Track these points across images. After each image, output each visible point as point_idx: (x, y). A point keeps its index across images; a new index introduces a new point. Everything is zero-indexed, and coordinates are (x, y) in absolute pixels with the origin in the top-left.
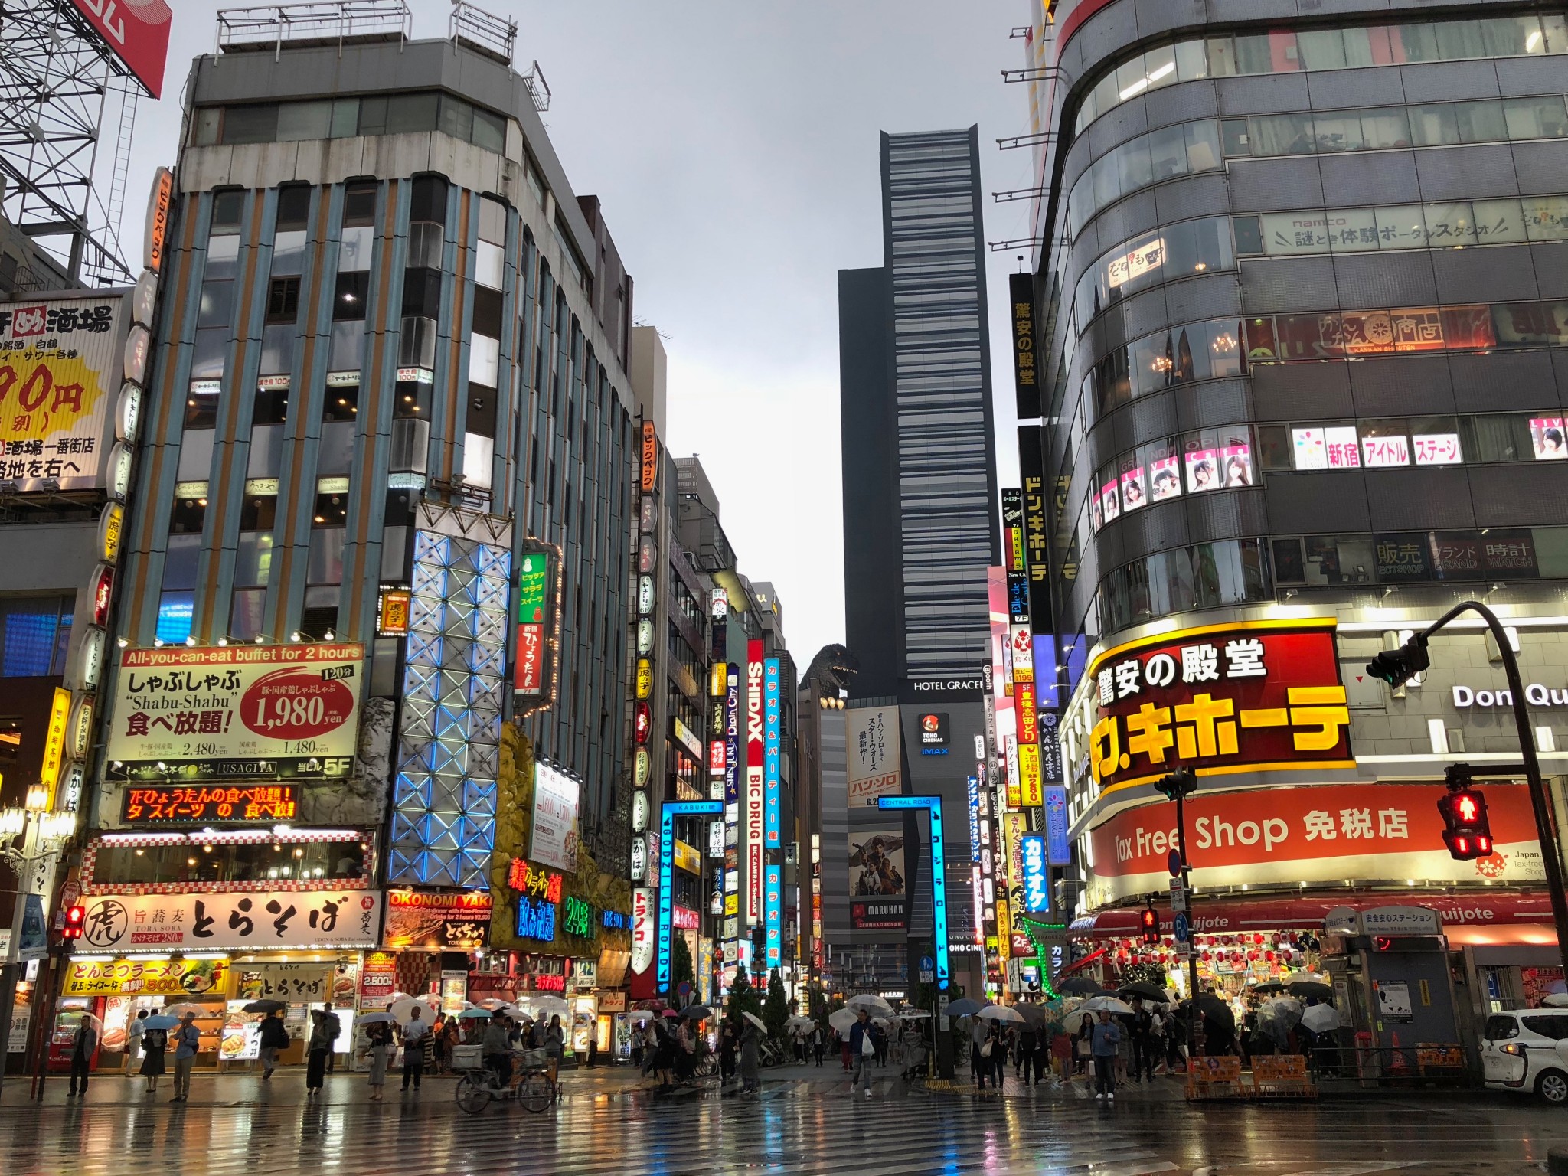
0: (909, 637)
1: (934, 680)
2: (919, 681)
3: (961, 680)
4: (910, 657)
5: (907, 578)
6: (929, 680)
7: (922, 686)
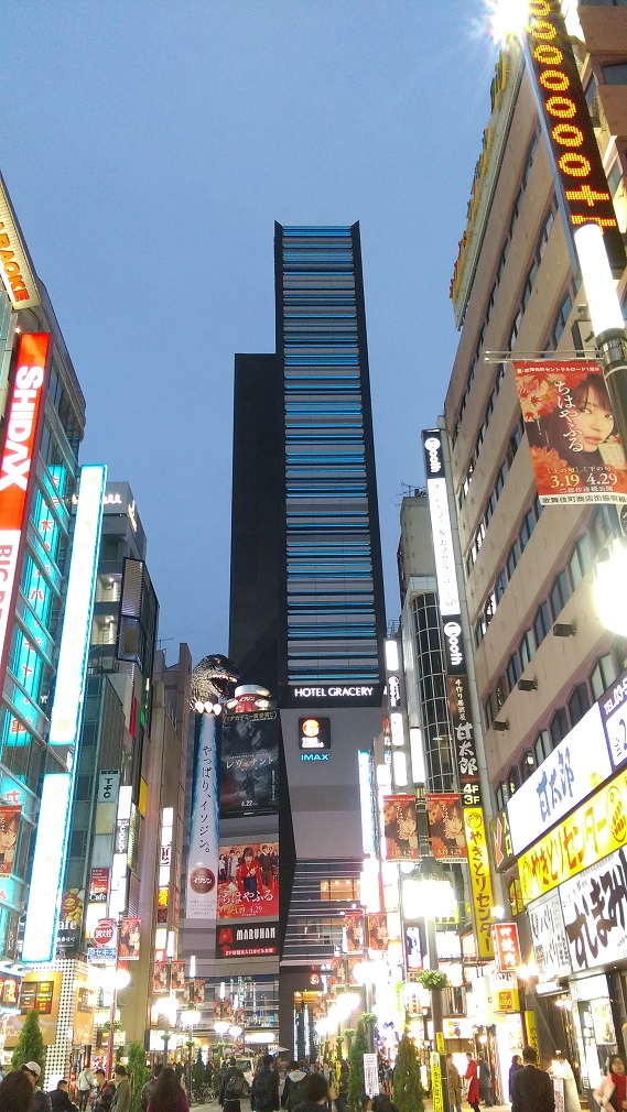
0: (291, 644)
1: (316, 686)
2: (299, 688)
3: (342, 687)
4: (291, 664)
5: (291, 588)
6: (310, 687)
7: (302, 693)
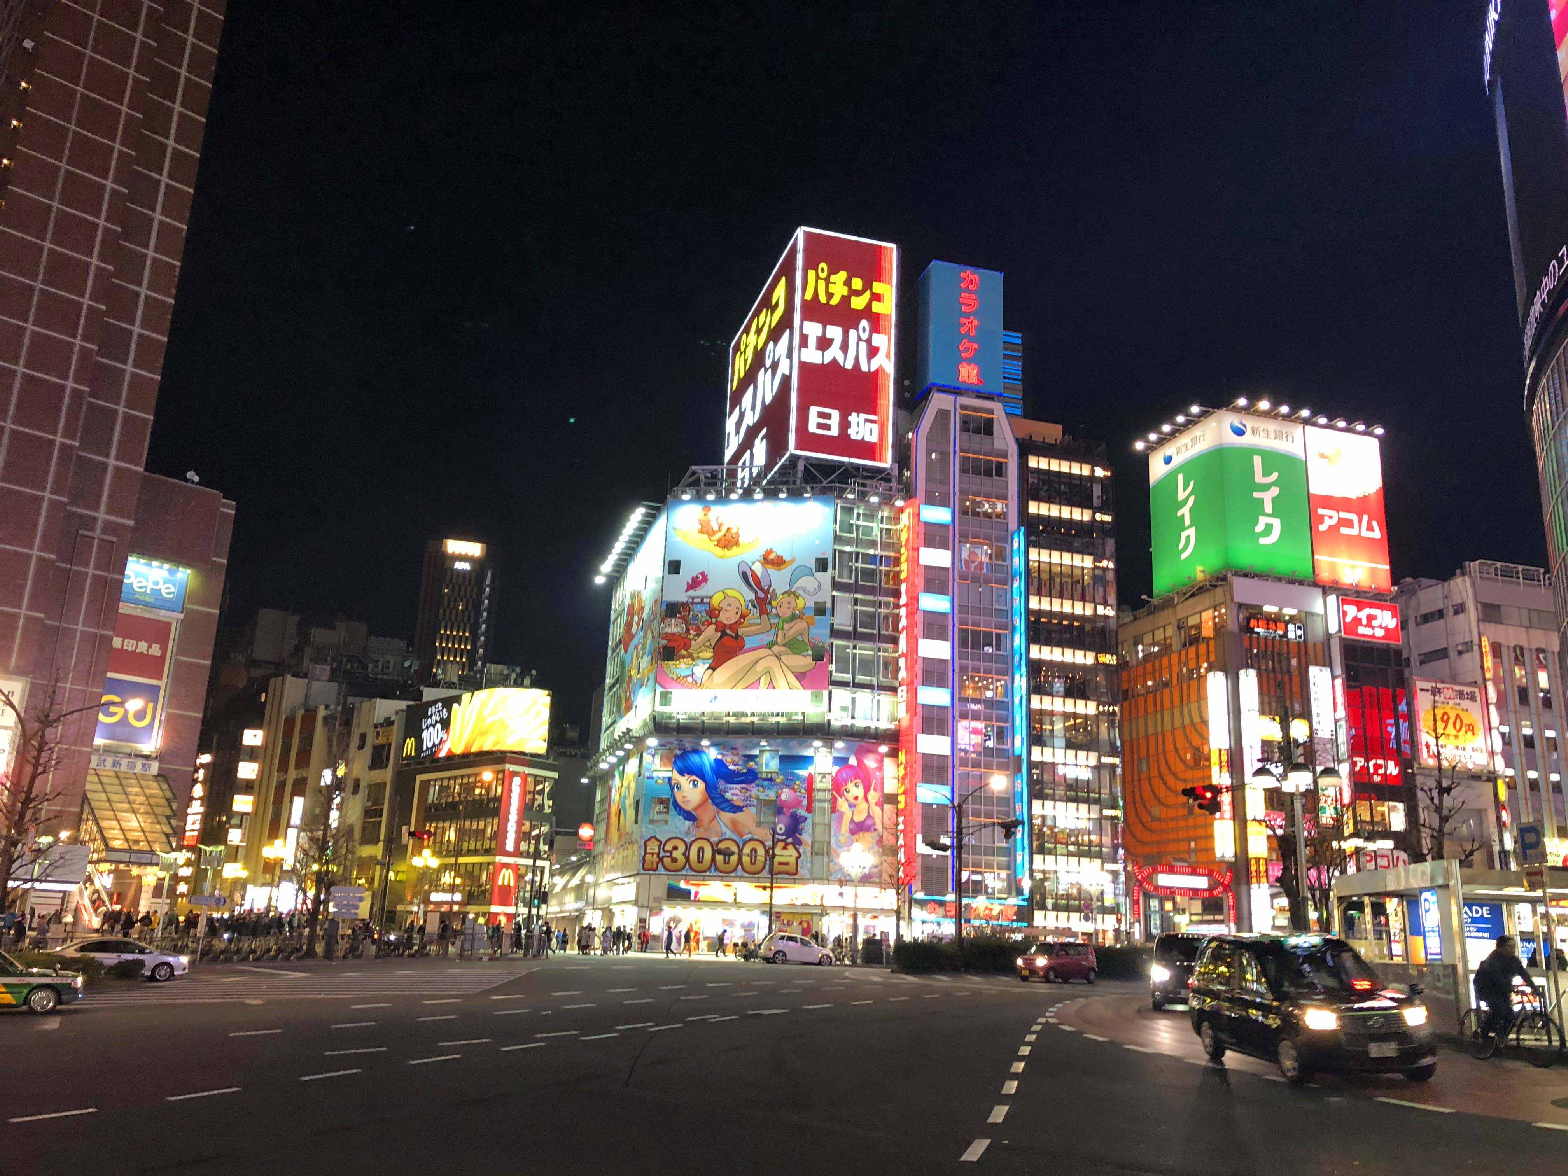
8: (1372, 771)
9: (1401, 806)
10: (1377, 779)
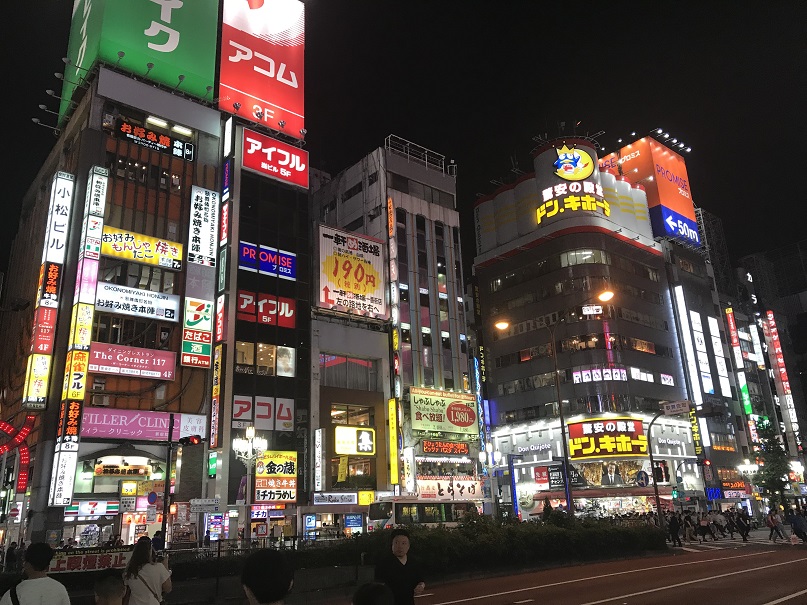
8: (261, 310)
9: (291, 350)
10: (266, 319)
